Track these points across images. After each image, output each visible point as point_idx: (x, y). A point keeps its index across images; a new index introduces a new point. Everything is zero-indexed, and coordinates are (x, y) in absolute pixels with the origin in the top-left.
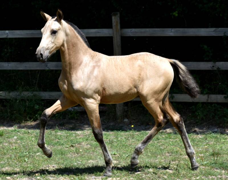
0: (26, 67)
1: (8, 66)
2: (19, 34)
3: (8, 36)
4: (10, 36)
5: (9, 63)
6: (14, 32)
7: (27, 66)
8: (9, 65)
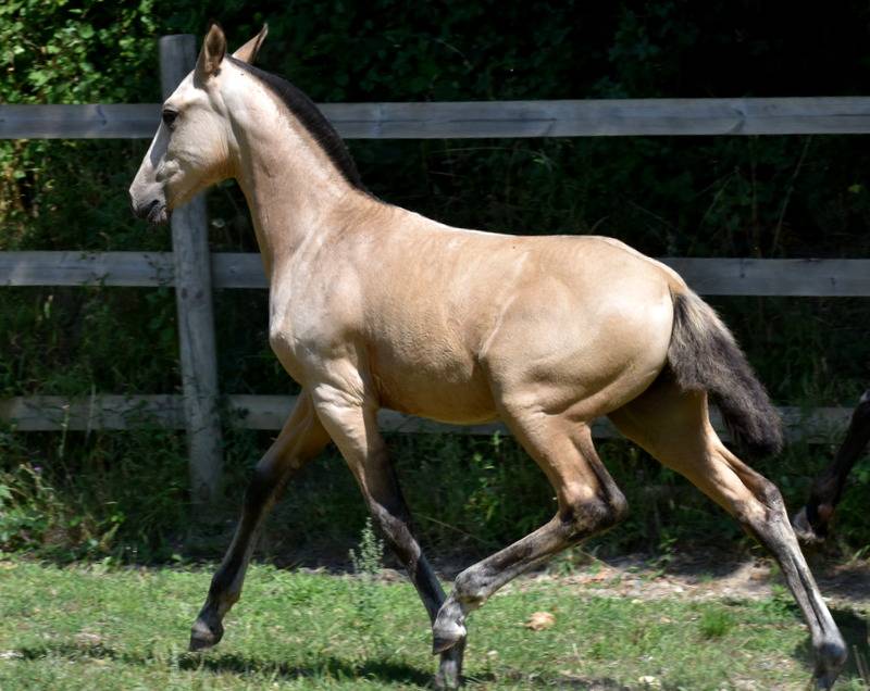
0: (833, 282)
1: (743, 276)
2: (799, 118)
3: (741, 125)
4: (754, 128)
5: (746, 260)
6: (774, 107)
7: (836, 277)
8: (749, 272)
